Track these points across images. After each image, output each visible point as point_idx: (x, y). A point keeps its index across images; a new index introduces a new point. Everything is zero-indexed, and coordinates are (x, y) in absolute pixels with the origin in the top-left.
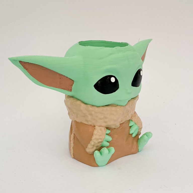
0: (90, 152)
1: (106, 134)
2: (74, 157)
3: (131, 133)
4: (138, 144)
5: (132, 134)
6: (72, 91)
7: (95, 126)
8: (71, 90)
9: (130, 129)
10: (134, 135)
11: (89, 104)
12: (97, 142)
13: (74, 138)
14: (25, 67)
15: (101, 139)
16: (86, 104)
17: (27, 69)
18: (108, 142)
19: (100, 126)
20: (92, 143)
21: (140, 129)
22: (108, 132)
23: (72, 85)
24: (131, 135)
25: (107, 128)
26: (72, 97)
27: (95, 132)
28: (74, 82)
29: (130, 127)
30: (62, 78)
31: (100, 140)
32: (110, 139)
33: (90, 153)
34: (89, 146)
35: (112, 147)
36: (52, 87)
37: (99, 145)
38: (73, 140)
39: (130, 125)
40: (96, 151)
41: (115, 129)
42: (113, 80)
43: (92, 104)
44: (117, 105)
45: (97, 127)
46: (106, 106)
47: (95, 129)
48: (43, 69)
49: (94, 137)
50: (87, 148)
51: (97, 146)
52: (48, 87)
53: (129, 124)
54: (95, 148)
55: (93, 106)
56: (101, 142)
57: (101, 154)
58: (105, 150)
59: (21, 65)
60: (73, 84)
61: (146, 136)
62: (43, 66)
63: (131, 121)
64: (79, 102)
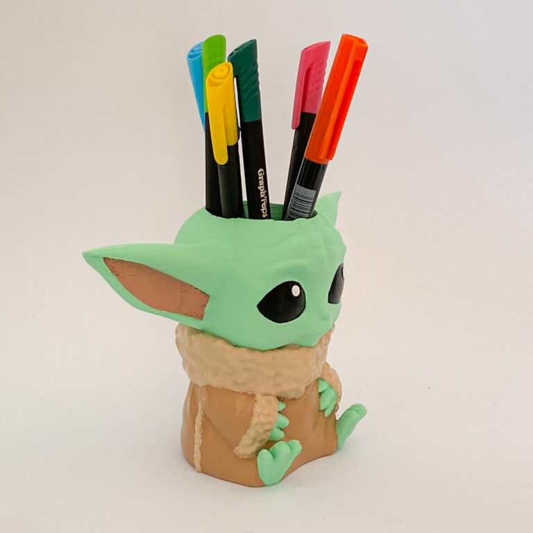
0: (244, 455)
1: (279, 412)
2: (202, 470)
3: (322, 408)
4: (337, 431)
5: (324, 411)
6: (204, 319)
7: (253, 395)
8: (201, 317)
9: (321, 399)
10: (327, 413)
11: (243, 347)
12: (262, 431)
13: (203, 425)
14: (115, 270)
15: (270, 423)
16: (235, 346)
17: (117, 275)
18: (281, 429)
19: (265, 395)
20: (251, 433)
21: (338, 397)
22: (282, 406)
23: (205, 306)
24: (322, 413)
25: (280, 399)
26: (202, 332)
27: (257, 409)
28: (210, 298)
29: (320, 394)
30: (186, 291)
31: (268, 427)
32: (285, 421)
33: (245, 457)
34: (245, 440)
35: (295, 441)
36: (164, 312)
37: (266, 437)
38: (200, 429)
39: (320, 391)
40: (264, 451)
41: (294, 399)
42: (296, 291)
43: (250, 347)
44: (301, 346)
45: (258, 397)
46: (278, 348)
47: (256, 401)
48: (149, 274)
49: (255, 420)
50: (238, 445)
51: (261, 441)
52: (158, 311)
53: (318, 388)
54: (257, 445)
55: (253, 350)
56: (271, 430)
57: (274, 455)
58: (282, 448)
59: (107, 265)
60: (207, 302)
61: (354, 412)
62: (149, 265)
63: (320, 381)
64: (220, 343)
